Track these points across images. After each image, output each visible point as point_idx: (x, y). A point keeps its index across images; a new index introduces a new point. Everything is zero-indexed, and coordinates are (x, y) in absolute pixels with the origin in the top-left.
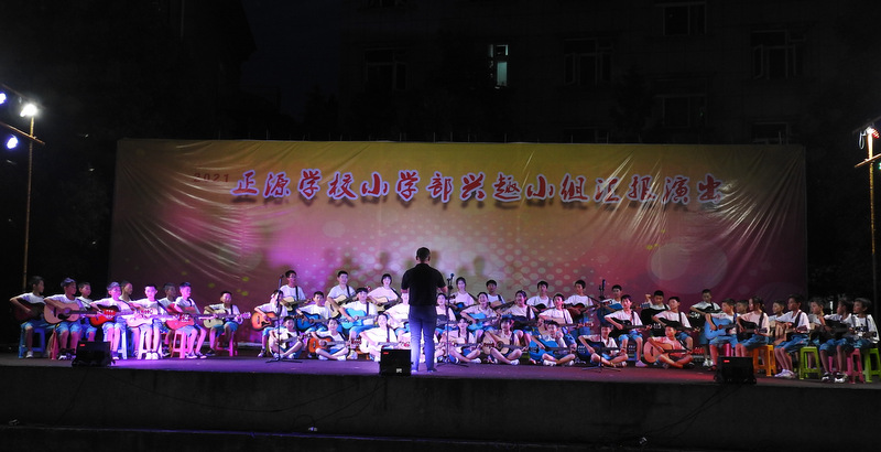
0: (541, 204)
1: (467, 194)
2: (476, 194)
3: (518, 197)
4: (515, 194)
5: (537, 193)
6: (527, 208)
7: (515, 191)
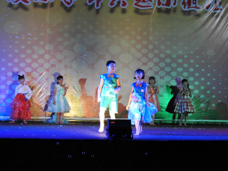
0: (168, 11)
1: (113, 3)
2: (120, 3)
3: (151, 6)
4: (149, 3)
5: (165, 3)
6: (157, 14)
7: (149, 2)
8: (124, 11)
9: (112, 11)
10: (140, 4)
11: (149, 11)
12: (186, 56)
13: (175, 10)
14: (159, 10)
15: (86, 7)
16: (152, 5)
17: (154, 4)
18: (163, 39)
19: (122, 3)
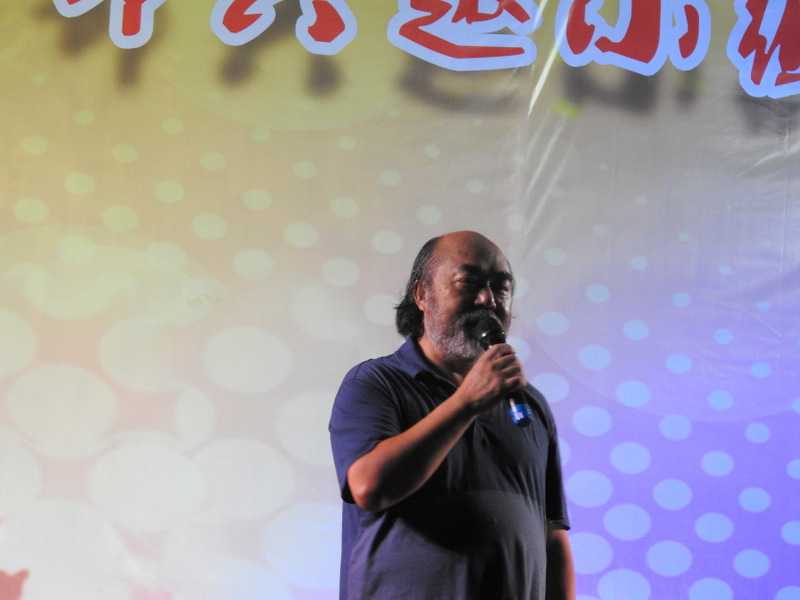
1: (249, 11)
2: (299, 13)
3: (519, 51)
4: (505, 31)
5: (617, 34)
6: (565, 111)
7: (507, 19)
8: (323, 77)
9: (237, 68)
10: (443, 28)
11: (504, 86)
12: (758, 433)
13: (688, 90)
14: (577, 85)
15: (49, 34)
16: (528, 45)
17: (543, 37)
18: (598, 294)
19: (308, 17)
